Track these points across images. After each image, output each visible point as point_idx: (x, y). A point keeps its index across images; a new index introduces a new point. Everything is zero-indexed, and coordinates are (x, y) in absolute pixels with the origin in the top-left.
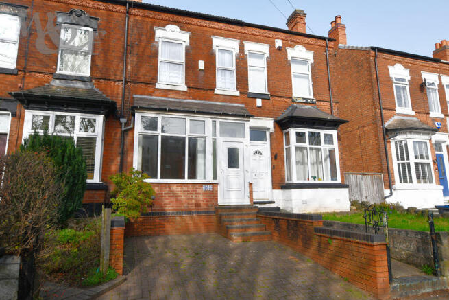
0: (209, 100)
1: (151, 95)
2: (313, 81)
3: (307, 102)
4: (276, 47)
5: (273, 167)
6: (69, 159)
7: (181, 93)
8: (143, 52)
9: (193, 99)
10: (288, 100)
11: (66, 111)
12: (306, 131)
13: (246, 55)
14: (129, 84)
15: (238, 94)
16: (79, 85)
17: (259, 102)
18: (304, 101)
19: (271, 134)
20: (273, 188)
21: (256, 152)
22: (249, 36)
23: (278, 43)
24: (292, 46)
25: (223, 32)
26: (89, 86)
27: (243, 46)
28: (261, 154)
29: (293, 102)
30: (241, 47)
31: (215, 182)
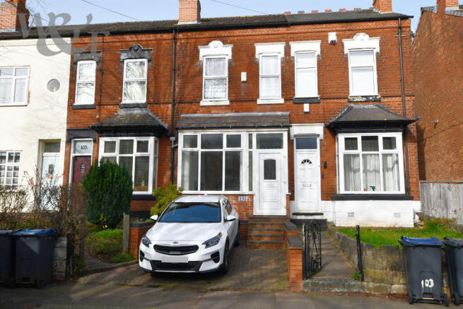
0: (252, 111)
1: (196, 113)
2: (378, 74)
3: (368, 99)
4: (329, 42)
5: (323, 177)
6: (117, 179)
7: (223, 108)
8: (188, 72)
9: (236, 112)
10: (342, 101)
11: (127, 136)
12: (359, 136)
13: (293, 57)
14: (177, 104)
15: (282, 101)
16: (137, 111)
17: (306, 107)
18: (365, 99)
19: (321, 140)
20: (323, 199)
21: (305, 161)
22: (297, 35)
23: (332, 37)
24: (350, 37)
25: (267, 37)
26: (144, 111)
27: (290, 48)
28: (311, 163)
29: (350, 102)
30: (288, 50)
31: (250, 193)
